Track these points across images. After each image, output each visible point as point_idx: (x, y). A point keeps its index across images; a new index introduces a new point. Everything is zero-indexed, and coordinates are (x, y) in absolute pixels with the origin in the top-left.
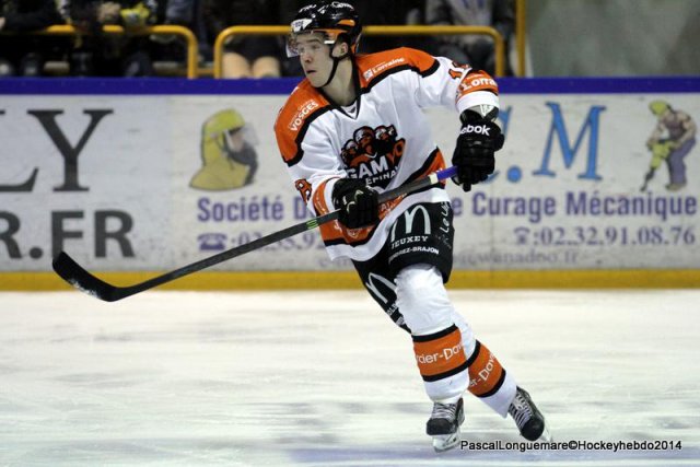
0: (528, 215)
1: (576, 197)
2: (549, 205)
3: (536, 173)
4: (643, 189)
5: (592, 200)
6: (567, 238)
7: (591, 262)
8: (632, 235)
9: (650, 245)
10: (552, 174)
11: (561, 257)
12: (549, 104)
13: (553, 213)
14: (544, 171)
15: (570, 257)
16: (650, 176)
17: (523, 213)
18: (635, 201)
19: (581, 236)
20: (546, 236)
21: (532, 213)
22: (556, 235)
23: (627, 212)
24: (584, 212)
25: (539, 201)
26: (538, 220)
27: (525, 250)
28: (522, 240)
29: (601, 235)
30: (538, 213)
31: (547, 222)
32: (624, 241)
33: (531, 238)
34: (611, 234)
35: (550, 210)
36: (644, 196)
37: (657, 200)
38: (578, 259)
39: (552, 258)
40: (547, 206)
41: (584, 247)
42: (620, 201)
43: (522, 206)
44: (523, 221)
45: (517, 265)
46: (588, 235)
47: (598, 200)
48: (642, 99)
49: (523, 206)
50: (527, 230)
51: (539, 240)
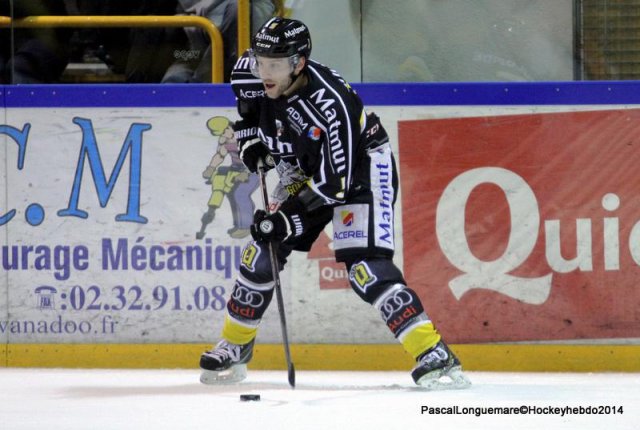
0: (53, 270)
1: (115, 246)
2: (82, 253)
3: (61, 213)
4: (199, 236)
5: (135, 249)
6: (102, 300)
7: (134, 333)
8: (187, 298)
9: (209, 310)
10: (84, 215)
11: (97, 326)
12: (76, 121)
13: (85, 266)
14: (73, 210)
15: (108, 325)
16: (208, 218)
17: (47, 267)
18: (189, 250)
19: (121, 297)
20: (76, 298)
21: (58, 267)
22: (90, 296)
23: (180, 267)
24: (125, 267)
25: (66, 250)
26: (66, 276)
27: (50, 315)
28: (46, 303)
29: (147, 297)
30: (66, 266)
31: (77, 278)
32: (177, 306)
33: (57, 299)
34: (160, 295)
35: (81, 262)
36: (202, 244)
37: (219, 250)
38: (117, 328)
39: (85, 328)
40: (77, 258)
41: (125, 313)
42: (170, 250)
43: (45, 258)
44: (47, 277)
45: (40, 336)
46: (130, 296)
47: (143, 250)
48: (197, 114)
49: (47, 256)
50: (53, 290)
51: (67, 302)
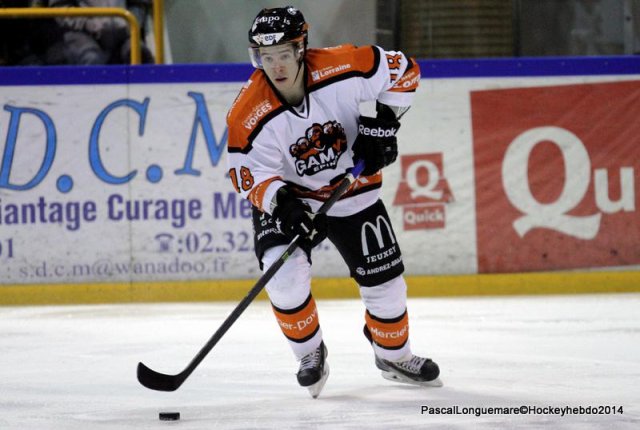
0: (170, 219)
1: (225, 198)
2: (195, 206)
3: (178, 172)
5: (242, 201)
6: (215, 244)
7: (242, 271)
10: (197, 173)
11: (209, 265)
12: (191, 94)
13: (199, 216)
14: (187, 169)
15: (219, 265)
17: (166, 216)
19: (231, 241)
20: (191, 243)
21: (175, 216)
22: (203, 241)
24: (234, 216)
25: (182, 203)
26: (183, 224)
27: (168, 258)
28: (165, 247)
30: (182, 217)
31: (192, 226)
33: (174, 245)
35: (195, 213)
38: (227, 267)
39: (199, 268)
40: (191, 209)
41: (235, 254)
43: (164, 209)
44: (165, 225)
45: (160, 276)
46: (238, 240)
49: (165, 208)
50: (171, 236)
51: (183, 246)
